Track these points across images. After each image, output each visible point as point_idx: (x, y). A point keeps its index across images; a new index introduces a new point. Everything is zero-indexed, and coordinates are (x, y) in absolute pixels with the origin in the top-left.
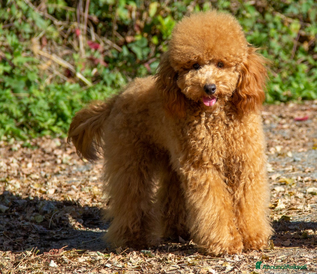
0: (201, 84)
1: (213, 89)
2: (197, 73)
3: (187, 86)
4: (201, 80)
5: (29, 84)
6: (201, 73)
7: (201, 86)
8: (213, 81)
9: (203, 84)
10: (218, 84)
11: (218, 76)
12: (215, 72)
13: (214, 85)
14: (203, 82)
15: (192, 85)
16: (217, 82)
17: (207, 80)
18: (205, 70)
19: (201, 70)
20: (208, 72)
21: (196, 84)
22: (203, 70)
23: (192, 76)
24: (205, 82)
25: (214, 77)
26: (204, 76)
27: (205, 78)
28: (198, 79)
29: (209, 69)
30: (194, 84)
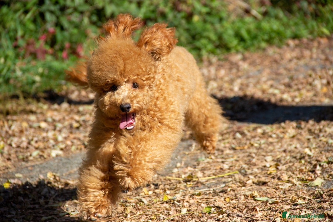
0: (117, 104)
1: (129, 108)
2: (114, 94)
3: (105, 105)
4: (118, 100)
5: (221, 19)
6: (118, 94)
7: (118, 105)
8: (128, 101)
9: (119, 104)
10: (133, 103)
11: (132, 96)
12: (130, 92)
13: (129, 104)
14: (119, 102)
15: (110, 104)
16: (132, 101)
17: (123, 100)
18: (122, 91)
19: (118, 91)
20: (124, 92)
21: (113, 104)
22: (119, 91)
23: (111, 97)
24: (121, 102)
25: (128, 97)
26: (120, 97)
27: (121, 98)
28: (115, 99)
29: (125, 89)
30: (112, 104)
